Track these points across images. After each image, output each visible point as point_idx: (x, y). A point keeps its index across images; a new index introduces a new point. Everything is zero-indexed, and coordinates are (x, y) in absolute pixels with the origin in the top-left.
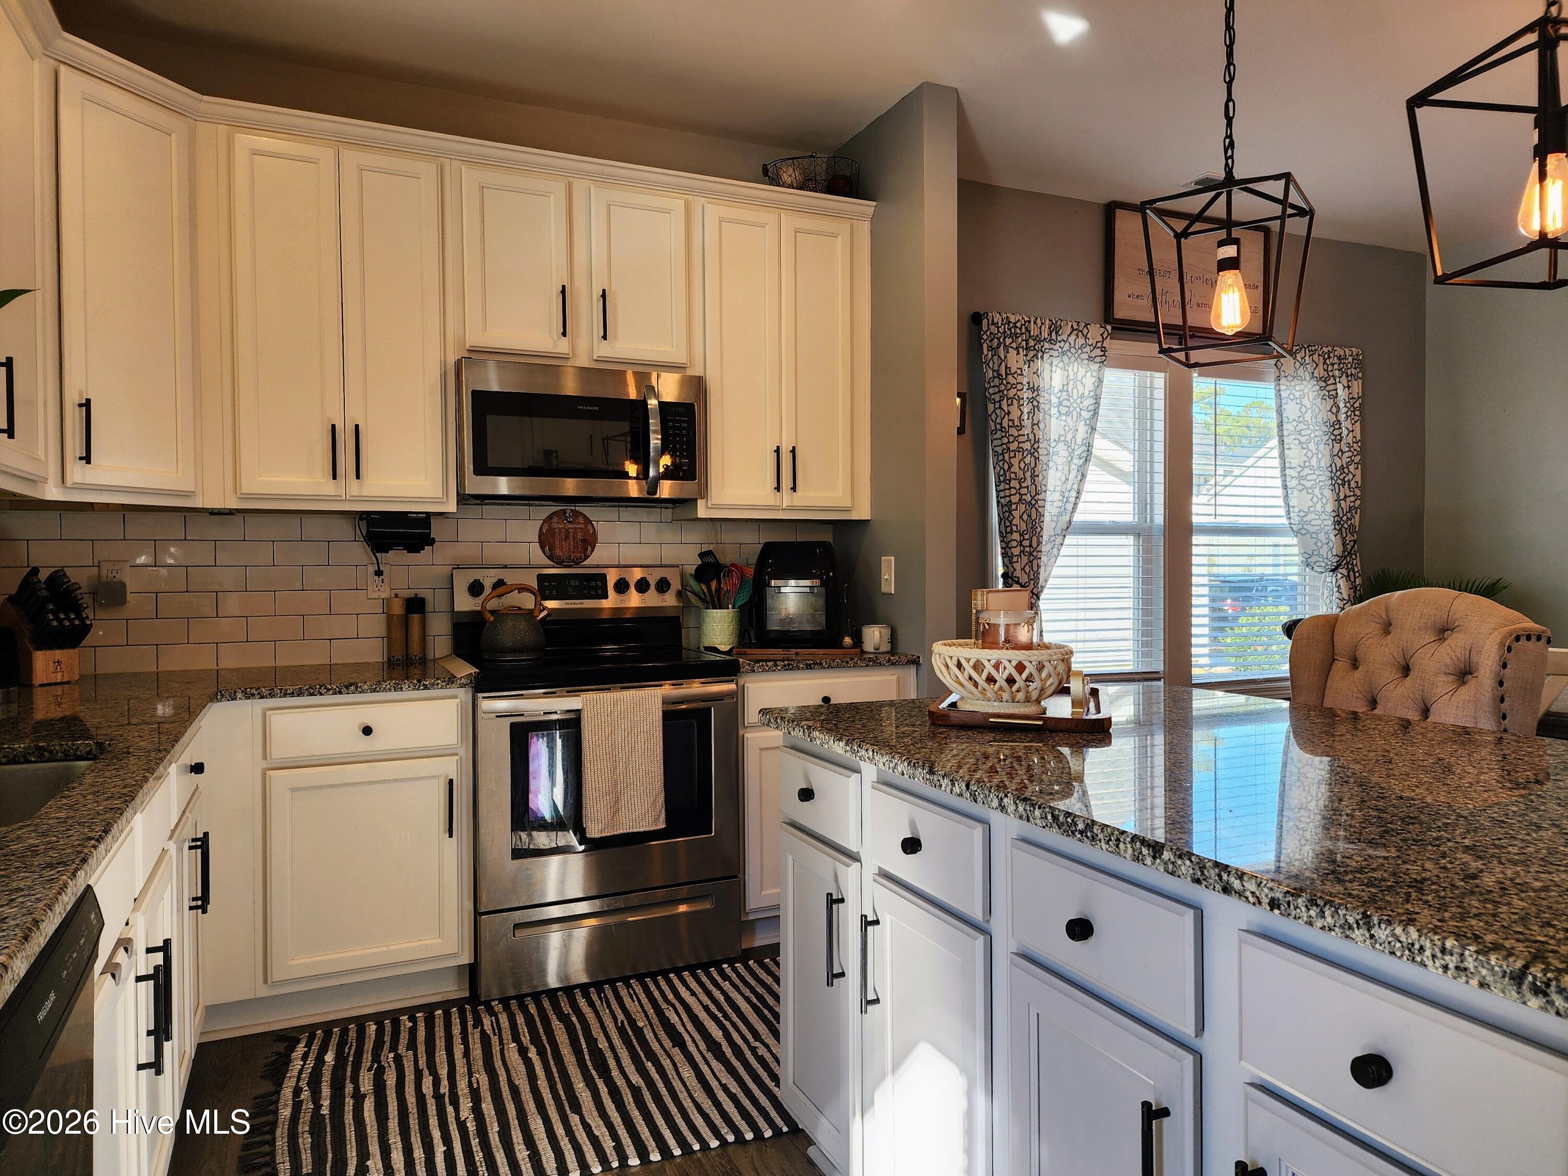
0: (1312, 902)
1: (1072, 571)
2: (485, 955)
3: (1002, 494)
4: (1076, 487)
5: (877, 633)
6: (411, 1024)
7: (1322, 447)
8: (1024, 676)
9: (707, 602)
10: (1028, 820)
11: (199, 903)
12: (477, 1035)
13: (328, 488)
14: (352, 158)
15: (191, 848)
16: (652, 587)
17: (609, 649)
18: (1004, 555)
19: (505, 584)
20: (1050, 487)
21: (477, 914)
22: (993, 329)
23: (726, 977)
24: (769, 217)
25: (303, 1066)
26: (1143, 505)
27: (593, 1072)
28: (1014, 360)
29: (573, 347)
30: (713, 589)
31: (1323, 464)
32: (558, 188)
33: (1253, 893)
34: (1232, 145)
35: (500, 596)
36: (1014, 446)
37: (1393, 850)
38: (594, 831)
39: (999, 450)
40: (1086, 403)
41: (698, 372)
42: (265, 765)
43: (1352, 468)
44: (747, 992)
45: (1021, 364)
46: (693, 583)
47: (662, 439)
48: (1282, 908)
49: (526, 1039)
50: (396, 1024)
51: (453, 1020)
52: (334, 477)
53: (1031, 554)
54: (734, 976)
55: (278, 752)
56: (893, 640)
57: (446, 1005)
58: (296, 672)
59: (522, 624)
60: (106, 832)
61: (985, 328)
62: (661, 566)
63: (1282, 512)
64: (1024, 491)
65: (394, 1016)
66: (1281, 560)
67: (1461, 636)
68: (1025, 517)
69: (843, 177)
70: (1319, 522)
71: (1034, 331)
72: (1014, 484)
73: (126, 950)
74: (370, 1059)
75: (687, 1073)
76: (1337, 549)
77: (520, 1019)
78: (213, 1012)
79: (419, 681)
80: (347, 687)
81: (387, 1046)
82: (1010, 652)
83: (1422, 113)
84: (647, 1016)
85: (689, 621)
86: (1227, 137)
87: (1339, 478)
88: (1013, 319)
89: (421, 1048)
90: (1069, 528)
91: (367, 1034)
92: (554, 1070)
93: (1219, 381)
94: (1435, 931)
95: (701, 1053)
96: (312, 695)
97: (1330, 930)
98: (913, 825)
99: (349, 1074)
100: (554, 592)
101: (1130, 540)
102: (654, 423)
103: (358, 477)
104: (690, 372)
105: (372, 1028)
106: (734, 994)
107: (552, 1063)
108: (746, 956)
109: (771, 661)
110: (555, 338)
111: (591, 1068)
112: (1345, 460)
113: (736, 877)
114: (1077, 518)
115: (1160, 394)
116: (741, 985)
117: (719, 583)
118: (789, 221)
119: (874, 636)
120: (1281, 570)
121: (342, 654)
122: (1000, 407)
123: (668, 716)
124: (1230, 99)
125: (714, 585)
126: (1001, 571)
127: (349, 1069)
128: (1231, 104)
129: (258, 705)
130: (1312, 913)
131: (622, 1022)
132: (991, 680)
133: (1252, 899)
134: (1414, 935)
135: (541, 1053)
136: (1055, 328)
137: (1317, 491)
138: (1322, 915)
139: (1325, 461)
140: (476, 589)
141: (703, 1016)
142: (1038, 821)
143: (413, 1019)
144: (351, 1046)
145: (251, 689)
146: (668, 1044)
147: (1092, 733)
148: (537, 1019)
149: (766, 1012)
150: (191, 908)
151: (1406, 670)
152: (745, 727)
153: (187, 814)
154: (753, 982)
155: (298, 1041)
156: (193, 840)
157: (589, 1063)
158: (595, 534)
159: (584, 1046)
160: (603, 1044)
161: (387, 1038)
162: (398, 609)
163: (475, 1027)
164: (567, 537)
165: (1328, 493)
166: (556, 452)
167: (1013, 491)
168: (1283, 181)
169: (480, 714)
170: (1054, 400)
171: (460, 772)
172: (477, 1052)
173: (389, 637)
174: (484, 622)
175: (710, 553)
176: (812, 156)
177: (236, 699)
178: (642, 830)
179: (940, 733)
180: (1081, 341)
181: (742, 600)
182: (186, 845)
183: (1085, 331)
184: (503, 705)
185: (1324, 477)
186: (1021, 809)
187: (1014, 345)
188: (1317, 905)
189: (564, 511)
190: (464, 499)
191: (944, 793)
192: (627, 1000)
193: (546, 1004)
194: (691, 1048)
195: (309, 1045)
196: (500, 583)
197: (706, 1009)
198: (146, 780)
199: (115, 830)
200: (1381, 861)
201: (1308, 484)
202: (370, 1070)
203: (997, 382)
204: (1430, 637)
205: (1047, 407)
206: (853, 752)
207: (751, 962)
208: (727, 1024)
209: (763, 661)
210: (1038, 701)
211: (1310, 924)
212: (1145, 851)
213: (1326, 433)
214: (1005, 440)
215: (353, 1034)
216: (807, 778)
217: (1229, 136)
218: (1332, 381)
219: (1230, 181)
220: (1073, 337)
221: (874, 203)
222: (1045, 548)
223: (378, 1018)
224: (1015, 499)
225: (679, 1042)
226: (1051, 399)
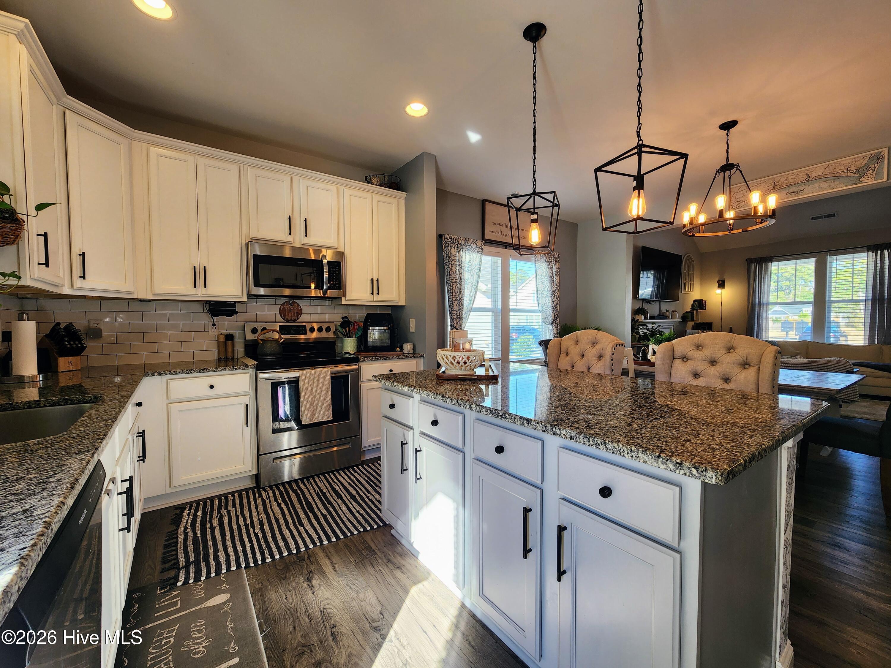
0: (585, 437)
1: (472, 324)
2: (262, 470)
3: (450, 297)
4: (474, 295)
5: (409, 346)
6: (233, 498)
7: (548, 284)
8: (470, 361)
9: (345, 336)
10: (481, 412)
11: (141, 458)
12: (260, 500)
13: (193, 291)
14: (202, 161)
15: (137, 437)
16: (324, 330)
17: (304, 354)
18: (451, 318)
19: (266, 329)
20: (465, 295)
21: (259, 455)
22: (446, 240)
23: (356, 472)
24: (368, 195)
25: (188, 518)
26: (494, 302)
27: (308, 511)
28: (454, 251)
29: (293, 239)
30: (347, 331)
31: (548, 290)
32: (287, 179)
33: (564, 434)
34: (535, 181)
35: (264, 334)
36: (454, 281)
37: (602, 417)
38: (305, 422)
39: (449, 282)
40: (477, 267)
41: (342, 250)
42: (168, 401)
43: (557, 291)
44: (364, 477)
45: (455, 253)
46: (340, 328)
47: (329, 275)
48: (575, 439)
49: (280, 501)
50: (226, 498)
51: (250, 495)
52: (195, 287)
53: (460, 318)
54: (358, 471)
55: (174, 396)
56: (414, 349)
57: (247, 490)
58: (179, 364)
59: (274, 345)
60: (106, 435)
61: (443, 239)
62: (327, 322)
63: (537, 305)
64: (457, 296)
65: (226, 496)
66: (529, 321)
67: (600, 345)
68: (458, 305)
69: (395, 183)
70: (547, 308)
71: (460, 242)
72: (454, 294)
73: (113, 483)
74: (217, 513)
75: (344, 508)
76: (553, 317)
77: (277, 493)
78: (147, 500)
79: (233, 367)
80: (203, 370)
81: (223, 507)
82: (464, 352)
83: (599, 174)
84: (327, 488)
85: (338, 343)
86: (533, 178)
87: (553, 294)
88: (453, 237)
89: (238, 507)
90: (471, 310)
91: (215, 503)
92: (292, 510)
93: (518, 261)
94: (627, 444)
95: (348, 500)
96: (188, 373)
97: (591, 446)
98: (435, 415)
99: (208, 520)
100: (286, 332)
101: (490, 313)
102: (326, 269)
103: (205, 287)
104: (338, 250)
105: (217, 501)
106: (359, 477)
107: (291, 508)
108: (362, 463)
109: (370, 357)
110: (286, 235)
111: (306, 509)
112: (555, 288)
113: (359, 435)
114: (474, 306)
115: (500, 265)
116: (361, 474)
117: (349, 328)
118: (376, 197)
119: (407, 348)
120: (528, 324)
121: (199, 357)
122: (449, 267)
123: (332, 378)
124: (534, 165)
125: (347, 329)
126: (449, 324)
127: (208, 517)
128: (535, 167)
129: (164, 378)
130: (585, 440)
131: (317, 491)
132: (458, 363)
133: (564, 437)
134: (621, 446)
135: (287, 505)
136: (467, 241)
137: (547, 298)
138: (589, 441)
139: (549, 289)
140: (254, 331)
141: (348, 486)
142: (485, 413)
143: (233, 496)
144: (208, 508)
145: (161, 371)
146: (335, 497)
147: (493, 380)
148: (284, 492)
149: (371, 483)
150: (138, 461)
151: (583, 356)
152: (361, 382)
153: (135, 423)
154: (366, 473)
155: (185, 508)
156: (138, 433)
157: (306, 507)
158: (301, 310)
159: (303, 501)
160: (311, 500)
161: (223, 504)
162: (222, 339)
163: (259, 497)
164: (290, 311)
165: (550, 299)
166: (283, 279)
167: (454, 296)
168: (553, 194)
169: (258, 379)
170: (467, 266)
171: (250, 401)
172: (261, 506)
173: (218, 350)
174: (259, 344)
175: (346, 317)
176: (383, 175)
177: (154, 376)
178: (324, 420)
179: (442, 382)
180: (475, 246)
181: (359, 334)
182: (135, 435)
183: (476, 242)
184: (266, 375)
185: (549, 294)
186: (478, 408)
187: (453, 246)
188: (587, 438)
189: (289, 301)
190: (249, 296)
191: (448, 404)
192: (319, 483)
193: (287, 486)
194: (345, 498)
195: (190, 509)
196: (264, 329)
197: (349, 483)
198: (120, 411)
199: (109, 434)
200: (600, 421)
201: (544, 296)
202: (217, 517)
203: (448, 258)
204: (590, 345)
205: (464, 268)
206: (412, 390)
207: (364, 465)
208: (357, 488)
209: (368, 357)
210: (473, 370)
211: (585, 444)
212: (525, 422)
213: (549, 280)
214: (451, 279)
215: (208, 503)
216: (392, 400)
217: (534, 178)
218: (551, 263)
219: (534, 193)
220: (472, 244)
221: (406, 193)
222: (464, 316)
223: (219, 497)
224: (454, 299)
225: (340, 497)
226: (465, 265)
